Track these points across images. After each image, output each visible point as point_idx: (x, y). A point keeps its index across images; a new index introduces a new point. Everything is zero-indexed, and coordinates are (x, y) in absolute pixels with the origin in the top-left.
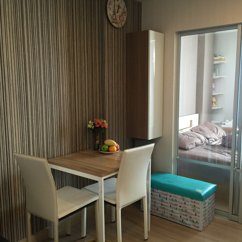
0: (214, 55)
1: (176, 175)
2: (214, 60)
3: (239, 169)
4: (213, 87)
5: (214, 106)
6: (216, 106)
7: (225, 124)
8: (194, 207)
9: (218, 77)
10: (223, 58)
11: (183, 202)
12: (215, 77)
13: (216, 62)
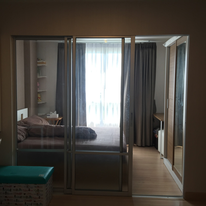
0: (38, 59)
1: (16, 166)
2: (38, 63)
3: (71, 150)
4: (38, 85)
5: (39, 101)
6: (41, 100)
7: (49, 115)
8: (38, 191)
9: (41, 77)
10: (45, 62)
11: (28, 189)
12: (39, 77)
13: (39, 65)
